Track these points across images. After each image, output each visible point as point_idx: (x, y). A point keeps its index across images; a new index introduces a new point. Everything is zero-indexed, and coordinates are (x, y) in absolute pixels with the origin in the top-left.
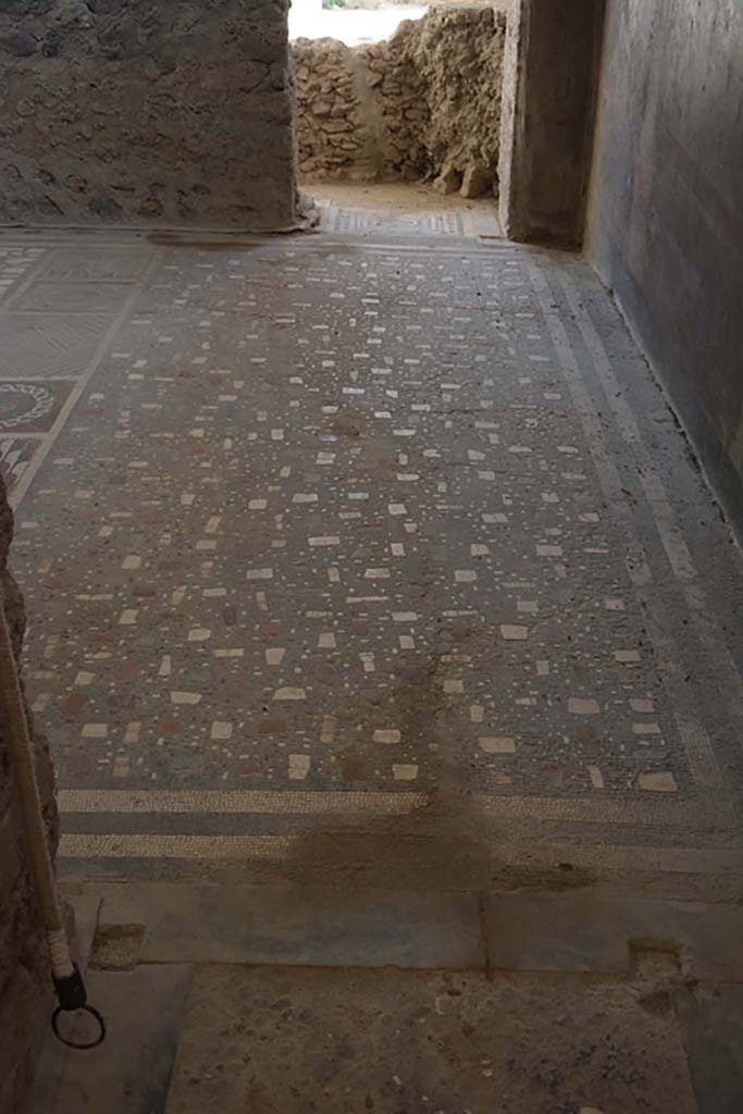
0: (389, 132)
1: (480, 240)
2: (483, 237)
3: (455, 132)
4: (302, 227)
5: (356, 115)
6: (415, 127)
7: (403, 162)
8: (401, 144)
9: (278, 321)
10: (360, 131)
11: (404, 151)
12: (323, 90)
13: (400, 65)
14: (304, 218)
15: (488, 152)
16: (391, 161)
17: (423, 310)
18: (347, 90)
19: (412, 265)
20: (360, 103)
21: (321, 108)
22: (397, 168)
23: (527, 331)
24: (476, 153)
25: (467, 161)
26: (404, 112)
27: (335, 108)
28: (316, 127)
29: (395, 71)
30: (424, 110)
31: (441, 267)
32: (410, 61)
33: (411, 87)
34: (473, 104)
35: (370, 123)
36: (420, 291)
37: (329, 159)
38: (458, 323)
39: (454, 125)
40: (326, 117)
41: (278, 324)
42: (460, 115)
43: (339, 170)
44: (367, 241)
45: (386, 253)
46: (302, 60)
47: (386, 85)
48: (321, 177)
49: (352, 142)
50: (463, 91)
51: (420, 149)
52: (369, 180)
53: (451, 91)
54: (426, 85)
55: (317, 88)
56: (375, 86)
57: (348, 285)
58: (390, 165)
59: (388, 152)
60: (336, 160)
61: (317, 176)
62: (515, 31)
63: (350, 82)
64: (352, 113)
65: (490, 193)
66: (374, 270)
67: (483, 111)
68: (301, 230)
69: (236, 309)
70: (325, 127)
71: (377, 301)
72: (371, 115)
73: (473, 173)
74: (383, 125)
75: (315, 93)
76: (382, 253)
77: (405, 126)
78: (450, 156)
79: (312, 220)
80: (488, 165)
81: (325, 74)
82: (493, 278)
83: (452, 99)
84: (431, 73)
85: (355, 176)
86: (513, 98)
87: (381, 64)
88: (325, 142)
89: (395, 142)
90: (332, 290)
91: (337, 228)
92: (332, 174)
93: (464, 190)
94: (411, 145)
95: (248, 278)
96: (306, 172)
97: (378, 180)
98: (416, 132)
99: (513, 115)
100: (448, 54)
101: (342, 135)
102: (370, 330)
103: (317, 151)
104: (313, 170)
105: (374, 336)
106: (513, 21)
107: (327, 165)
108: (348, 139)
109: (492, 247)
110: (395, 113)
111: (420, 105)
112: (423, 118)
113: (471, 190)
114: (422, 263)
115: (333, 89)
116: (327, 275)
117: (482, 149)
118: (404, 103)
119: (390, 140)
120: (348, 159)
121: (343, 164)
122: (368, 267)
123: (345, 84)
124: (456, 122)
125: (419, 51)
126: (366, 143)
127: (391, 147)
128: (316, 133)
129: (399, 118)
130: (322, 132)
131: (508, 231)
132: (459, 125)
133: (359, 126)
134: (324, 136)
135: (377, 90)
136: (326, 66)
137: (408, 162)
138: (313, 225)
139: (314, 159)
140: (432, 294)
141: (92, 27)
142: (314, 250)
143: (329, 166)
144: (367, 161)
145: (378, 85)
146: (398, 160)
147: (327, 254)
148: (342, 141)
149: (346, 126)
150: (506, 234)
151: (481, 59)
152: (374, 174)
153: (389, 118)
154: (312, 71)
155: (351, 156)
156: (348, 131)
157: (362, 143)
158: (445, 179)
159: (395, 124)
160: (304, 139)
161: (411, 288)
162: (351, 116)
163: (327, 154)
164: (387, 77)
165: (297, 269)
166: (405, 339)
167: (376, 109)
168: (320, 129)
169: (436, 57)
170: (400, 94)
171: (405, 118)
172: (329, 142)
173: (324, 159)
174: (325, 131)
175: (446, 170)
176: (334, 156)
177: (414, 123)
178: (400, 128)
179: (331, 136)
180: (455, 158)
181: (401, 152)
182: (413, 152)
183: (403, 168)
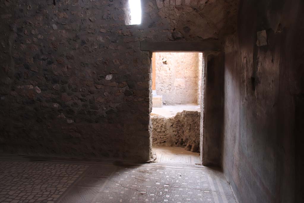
0: (174, 136)
1: (195, 165)
2: (196, 164)
3: (190, 136)
4: (151, 161)
5: (167, 132)
7: (178, 142)
8: (177, 138)
9: (141, 192)
10: (168, 135)
11: (178, 140)
12: (160, 126)
13: (177, 121)
14: (153, 158)
15: (197, 141)
16: (175, 142)
17: (180, 189)
18: (165, 127)
19: (178, 173)
20: (168, 129)
21: (159, 130)
22: (176, 143)
23: (207, 198)
24: (194, 141)
25: (193, 143)
26: (178, 131)
27: (162, 130)
29: (176, 123)
30: (183, 131)
31: (185, 174)
32: (179, 121)
33: (179, 126)
34: (194, 131)
35: (170, 133)
36: (179, 182)
37: (160, 141)
38: (189, 194)
40: (160, 132)
41: (141, 193)
42: (191, 133)
43: (163, 144)
44: (168, 165)
45: (172, 169)
46: (155, 120)
47: (174, 126)
48: (158, 145)
49: (166, 138)
50: (191, 128)
51: (181, 139)
52: (170, 146)
53: (188, 128)
54: (183, 126)
55: (158, 126)
56: (171, 126)
57: (161, 180)
59: (174, 140)
60: (162, 141)
62: (202, 118)
63: (166, 125)
64: (166, 131)
65: (198, 151)
66: (168, 175)
67: (196, 132)
68: (151, 162)
69: (131, 188)
70: (159, 134)
71: (168, 186)
72: (170, 132)
73: (194, 146)
74: (173, 134)
75: (157, 127)
76: (171, 169)
78: (189, 142)
79: (154, 159)
80: (197, 145)
81: (160, 123)
82: (198, 178)
83: (189, 129)
84: (184, 124)
85: (166, 145)
86: (203, 133)
87: (172, 121)
88: (160, 138)
89: (176, 138)
90: (157, 182)
91: (160, 161)
92: (161, 144)
93: (192, 150)
94: (179, 139)
95: (136, 177)
96: (155, 144)
97: (172, 146)
98: (181, 136)
99: (203, 136)
100: (188, 120)
101: (164, 136)
102: (165, 196)
104: (156, 143)
105: (166, 198)
106: (202, 115)
109: (198, 167)
110: (176, 131)
111: (181, 130)
112: (182, 133)
113: (193, 150)
114: (181, 173)
115: (162, 126)
116: (156, 176)
117: (196, 141)
118: (178, 129)
119: (175, 137)
120: (165, 141)
122: (167, 174)
123: (165, 125)
125: (181, 119)
126: (169, 138)
128: (158, 135)
129: (177, 132)
131: (202, 163)
132: (191, 135)
133: (167, 134)
134: (159, 136)
135: (172, 127)
136: (160, 122)
137: (179, 142)
138: (155, 160)
139: (157, 141)
140: (183, 183)
141: (106, 117)
142: (154, 168)
143: (160, 143)
144: (169, 142)
145: (172, 126)
146: (176, 142)
147: (157, 169)
148: (163, 137)
149: (164, 134)
150: (202, 164)
151: (195, 121)
153: (174, 133)
154: (157, 122)
158: (187, 147)
159: (176, 134)
161: (177, 181)
162: (166, 132)
164: (174, 124)
165: (149, 174)
166: (174, 200)
167: (171, 131)
169: (185, 120)
170: (177, 128)
171: (178, 132)
172: (160, 137)
174: (160, 135)
175: (188, 145)
176: (162, 140)
177: (180, 134)
178: (177, 135)
179: (161, 136)
180: (190, 142)
181: (177, 140)
182: (180, 140)
183: (178, 143)
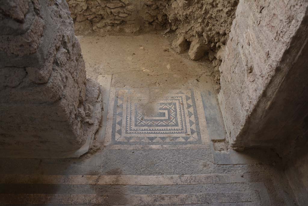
0: (146, 7)
3: (187, 18)
6: (161, 4)
7: (154, 21)
8: (153, 13)
11: (155, 16)
15: (208, 36)
16: (147, 21)
22: (150, 23)
28: (103, 6)
34: (200, 5)
35: (134, 3)
37: (112, 22)
39: (186, 14)
42: (190, 10)
43: (118, 27)
49: (125, 13)
51: (164, 16)
52: (135, 33)
58: (147, 23)
59: (145, 17)
60: (116, 22)
61: (107, 31)
77: (155, 4)
80: (207, 43)
88: (110, 14)
89: (149, 12)
92: (115, 29)
94: (159, 14)
97: (141, 31)
101: (119, 10)
103: (105, 17)
104: (104, 27)
107: (111, 25)
108: (122, 11)
113: (196, 56)
119: (147, 11)
120: (123, 22)
121: (120, 24)
124: (188, 13)
126: (132, 13)
127: (147, 15)
128: (103, 9)
130: (107, 8)
134: (109, 11)
137: (157, 21)
139: (104, 21)
143: (113, 25)
144: (133, 22)
146: (152, 20)
148: (119, 12)
152: (138, 29)
155: (124, 20)
156: (122, 7)
157: (130, 13)
158: (180, 44)
159: (149, 3)
160: (97, 12)
163: (111, 19)
168: (106, 6)
172: (111, 13)
173: (109, 22)
174: (109, 8)
176: (115, 20)
178: (153, 5)
179: (112, 10)
180: (186, 33)
181: (153, 17)
182: (160, 18)
183: (154, 24)
